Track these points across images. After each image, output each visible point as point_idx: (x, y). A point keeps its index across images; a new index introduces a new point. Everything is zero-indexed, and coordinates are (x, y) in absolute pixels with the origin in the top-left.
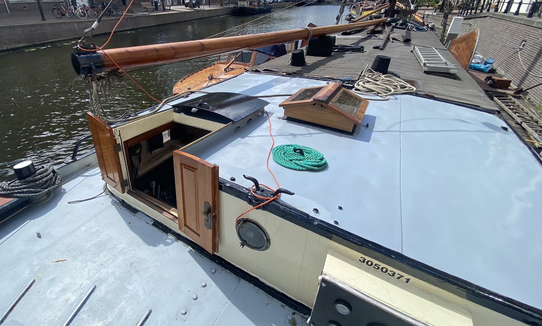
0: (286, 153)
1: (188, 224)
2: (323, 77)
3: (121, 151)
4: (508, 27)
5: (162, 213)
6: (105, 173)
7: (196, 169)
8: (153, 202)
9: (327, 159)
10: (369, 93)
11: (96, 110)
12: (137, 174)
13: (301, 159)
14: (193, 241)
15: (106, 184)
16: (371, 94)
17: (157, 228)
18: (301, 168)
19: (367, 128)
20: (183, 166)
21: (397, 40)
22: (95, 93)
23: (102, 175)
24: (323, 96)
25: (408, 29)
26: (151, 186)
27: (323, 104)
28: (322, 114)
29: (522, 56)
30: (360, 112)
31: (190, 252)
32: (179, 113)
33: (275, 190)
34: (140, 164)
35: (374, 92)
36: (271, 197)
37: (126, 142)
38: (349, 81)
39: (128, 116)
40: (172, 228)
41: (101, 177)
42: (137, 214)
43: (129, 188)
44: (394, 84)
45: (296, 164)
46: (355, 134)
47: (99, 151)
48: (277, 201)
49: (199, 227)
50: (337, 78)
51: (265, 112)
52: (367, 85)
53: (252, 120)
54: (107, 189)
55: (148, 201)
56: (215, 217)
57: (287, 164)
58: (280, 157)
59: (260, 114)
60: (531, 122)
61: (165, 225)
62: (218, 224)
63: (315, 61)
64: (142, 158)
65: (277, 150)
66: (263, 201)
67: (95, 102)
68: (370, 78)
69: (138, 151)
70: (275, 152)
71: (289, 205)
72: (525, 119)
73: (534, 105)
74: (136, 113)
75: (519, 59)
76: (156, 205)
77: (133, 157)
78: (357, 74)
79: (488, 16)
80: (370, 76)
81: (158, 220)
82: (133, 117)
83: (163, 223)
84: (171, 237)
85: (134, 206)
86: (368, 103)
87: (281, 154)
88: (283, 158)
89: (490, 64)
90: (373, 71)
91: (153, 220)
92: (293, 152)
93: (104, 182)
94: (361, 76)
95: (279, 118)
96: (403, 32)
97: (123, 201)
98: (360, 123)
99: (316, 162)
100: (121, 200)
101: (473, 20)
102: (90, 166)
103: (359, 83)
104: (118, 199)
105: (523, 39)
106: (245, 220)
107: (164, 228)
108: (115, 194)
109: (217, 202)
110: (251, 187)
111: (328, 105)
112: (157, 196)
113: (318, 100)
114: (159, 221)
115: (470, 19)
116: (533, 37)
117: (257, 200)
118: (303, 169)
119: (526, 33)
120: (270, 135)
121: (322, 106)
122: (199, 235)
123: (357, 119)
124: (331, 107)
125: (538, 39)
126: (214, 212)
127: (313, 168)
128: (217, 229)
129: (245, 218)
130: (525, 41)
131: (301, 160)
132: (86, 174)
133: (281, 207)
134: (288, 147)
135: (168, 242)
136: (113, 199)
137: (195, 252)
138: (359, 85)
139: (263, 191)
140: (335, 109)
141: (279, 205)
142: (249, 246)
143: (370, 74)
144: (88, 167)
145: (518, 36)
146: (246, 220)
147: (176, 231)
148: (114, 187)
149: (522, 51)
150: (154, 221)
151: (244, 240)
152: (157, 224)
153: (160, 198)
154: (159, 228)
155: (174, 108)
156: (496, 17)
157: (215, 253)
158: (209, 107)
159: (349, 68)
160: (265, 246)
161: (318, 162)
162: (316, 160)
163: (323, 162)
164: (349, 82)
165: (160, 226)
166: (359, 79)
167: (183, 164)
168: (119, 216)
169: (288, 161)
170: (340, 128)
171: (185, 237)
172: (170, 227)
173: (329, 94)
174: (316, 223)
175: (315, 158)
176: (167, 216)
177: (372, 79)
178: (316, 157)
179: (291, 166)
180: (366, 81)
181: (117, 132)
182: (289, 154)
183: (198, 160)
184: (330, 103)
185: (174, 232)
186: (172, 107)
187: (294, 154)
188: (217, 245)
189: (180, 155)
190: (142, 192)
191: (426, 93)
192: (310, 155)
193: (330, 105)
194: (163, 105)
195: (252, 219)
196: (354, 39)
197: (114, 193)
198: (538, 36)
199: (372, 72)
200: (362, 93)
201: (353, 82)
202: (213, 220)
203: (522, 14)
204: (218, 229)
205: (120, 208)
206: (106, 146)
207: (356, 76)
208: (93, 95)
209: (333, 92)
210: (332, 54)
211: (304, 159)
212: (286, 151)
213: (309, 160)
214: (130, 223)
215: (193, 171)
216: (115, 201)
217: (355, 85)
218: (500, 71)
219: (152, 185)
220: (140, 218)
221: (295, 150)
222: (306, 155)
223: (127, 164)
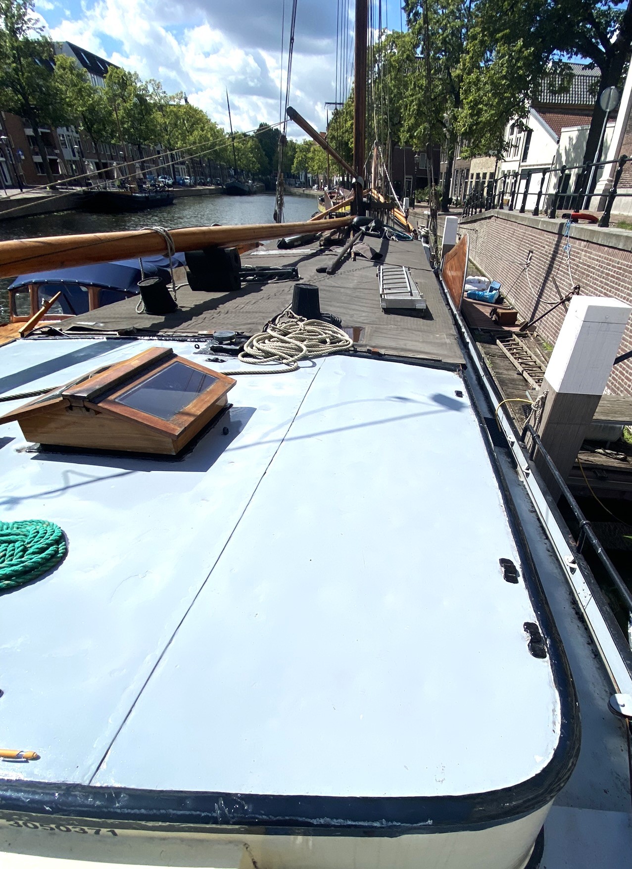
4: (514, 232)
10: (264, 360)
16: (268, 361)
21: (362, 256)
25: (385, 237)
29: (529, 274)
35: (273, 358)
38: (233, 339)
44: (320, 336)
52: (263, 345)
60: (534, 369)
63: (202, 302)
68: (277, 329)
72: (527, 366)
73: (540, 344)
75: (527, 279)
79: (493, 216)
89: (496, 290)
90: (295, 315)
96: (376, 244)
101: (478, 223)
103: (252, 341)
105: (529, 249)
115: (475, 221)
116: (539, 245)
119: (532, 239)
121: (88, 410)
125: (544, 247)
130: (532, 252)
138: (253, 346)
145: (524, 245)
149: (530, 268)
156: (501, 217)
159: (256, 312)
164: (232, 342)
180: (267, 335)
191: (368, 348)
196: (294, 255)
198: (544, 244)
199: (293, 317)
200: (256, 360)
203: (529, 211)
210: (242, 287)
217: (245, 346)
218: (510, 300)
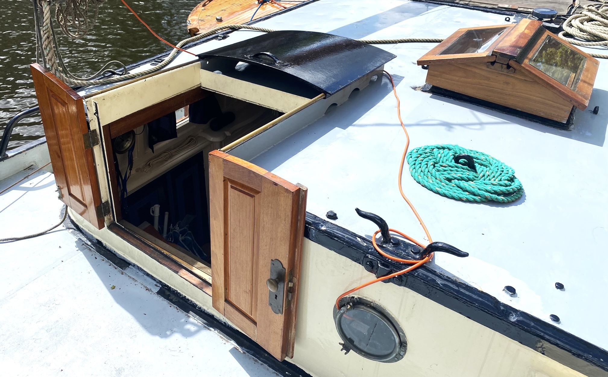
0: (437, 164)
1: (233, 299)
2: (496, 7)
3: (98, 145)
5: (177, 272)
6: (65, 185)
7: (258, 192)
8: (159, 248)
9: (522, 180)
10: (594, 43)
11: (49, 60)
12: (125, 189)
13: (471, 177)
14: (240, 330)
15: (67, 207)
16: (597, 45)
17: (168, 299)
18: (471, 197)
19: (594, 115)
20: (229, 184)
22: (47, 24)
23: (60, 189)
24: (510, 46)
26: (152, 214)
27: (512, 63)
28: (507, 83)
30: (585, 82)
31: (233, 351)
32: (212, 71)
33: (425, 244)
34: (131, 169)
35: (603, 42)
36: (415, 259)
37: (108, 127)
38: (552, 16)
39: (111, 73)
40: (197, 303)
41: (57, 194)
42: (128, 271)
43: (112, 218)
45: (461, 188)
46: (572, 127)
47: (54, 142)
48: (431, 267)
49: (256, 309)
50: (525, 10)
51: (386, 76)
52: (588, 26)
53: (360, 90)
54: (67, 216)
55: (150, 246)
56: (291, 291)
57: (442, 187)
58: (426, 173)
59: (375, 78)
61: (184, 295)
62: (296, 304)
64: (135, 158)
65: (418, 157)
66: (399, 266)
67: (46, 43)
68: (594, 11)
69: (129, 145)
70: (416, 160)
71: (455, 276)
74: (126, 67)
76: (166, 256)
77: (119, 156)
78: (567, 4)
80: (593, 8)
81: (170, 285)
82: (121, 75)
83: (179, 291)
84: (194, 320)
85: (120, 253)
86: (597, 63)
87: (427, 164)
88: (433, 174)
91: (158, 285)
92: (453, 163)
93: (61, 204)
94: (573, 8)
95: (415, 88)
97: (99, 243)
98: (587, 105)
99: (501, 185)
100: (95, 241)
102: (33, 169)
103: (570, 21)
104: (90, 238)
106: (356, 301)
107: (181, 301)
108: (83, 228)
109: (298, 262)
110: (372, 234)
111: (523, 65)
112: (163, 233)
113: (503, 55)
114: (172, 287)
117: (386, 263)
118: (474, 199)
120: (400, 123)
121: (509, 67)
122: (255, 323)
123: (580, 97)
124: (527, 70)
126: (291, 281)
127: (497, 198)
128: (294, 313)
129: (356, 297)
131: (469, 180)
132: (26, 184)
133: (439, 281)
134: (441, 151)
135: (188, 330)
136: (81, 238)
137: (244, 353)
138: (571, 26)
139: (397, 244)
140: (536, 76)
141: (433, 277)
142: (360, 351)
143: (592, 4)
144: (30, 172)
146: (358, 301)
147: (204, 308)
148: (81, 214)
150: (161, 286)
151: (350, 339)
152: (168, 293)
153: (168, 237)
154: (171, 301)
155: (202, 61)
157: (287, 359)
158: (275, 62)
160: (394, 355)
161: (507, 186)
162: (501, 180)
163: (515, 185)
164: (551, 20)
165: (173, 296)
166: (569, 14)
167: (229, 179)
168: (94, 274)
169: (443, 180)
170: (542, 115)
171: (224, 321)
172: (193, 300)
173: (523, 43)
174: (513, 318)
175: (500, 178)
176: (187, 279)
177: (598, 14)
178: (501, 174)
179: (450, 193)
180: (586, 17)
181: (91, 105)
182: (445, 167)
183: (264, 173)
184: (526, 61)
185: (202, 311)
186: (197, 58)
187: (457, 167)
188: (292, 343)
189: (225, 160)
190: (137, 226)
192: (488, 169)
193: (526, 65)
194: (178, 53)
195: (371, 301)
197: (81, 226)
200: (579, 42)
201: (560, 19)
202: (287, 296)
204: (296, 314)
205: (94, 256)
206: (68, 132)
207: (562, 7)
208: (44, 29)
209: (530, 38)
211: (475, 177)
212: (438, 159)
213: (487, 181)
214: (113, 288)
215: (252, 196)
216: (83, 241)
217: (565, 26)
219: (153, 212)
220: (133, 279)
221: (457, 159)
222: (481, 169)
223: (108, 171)
